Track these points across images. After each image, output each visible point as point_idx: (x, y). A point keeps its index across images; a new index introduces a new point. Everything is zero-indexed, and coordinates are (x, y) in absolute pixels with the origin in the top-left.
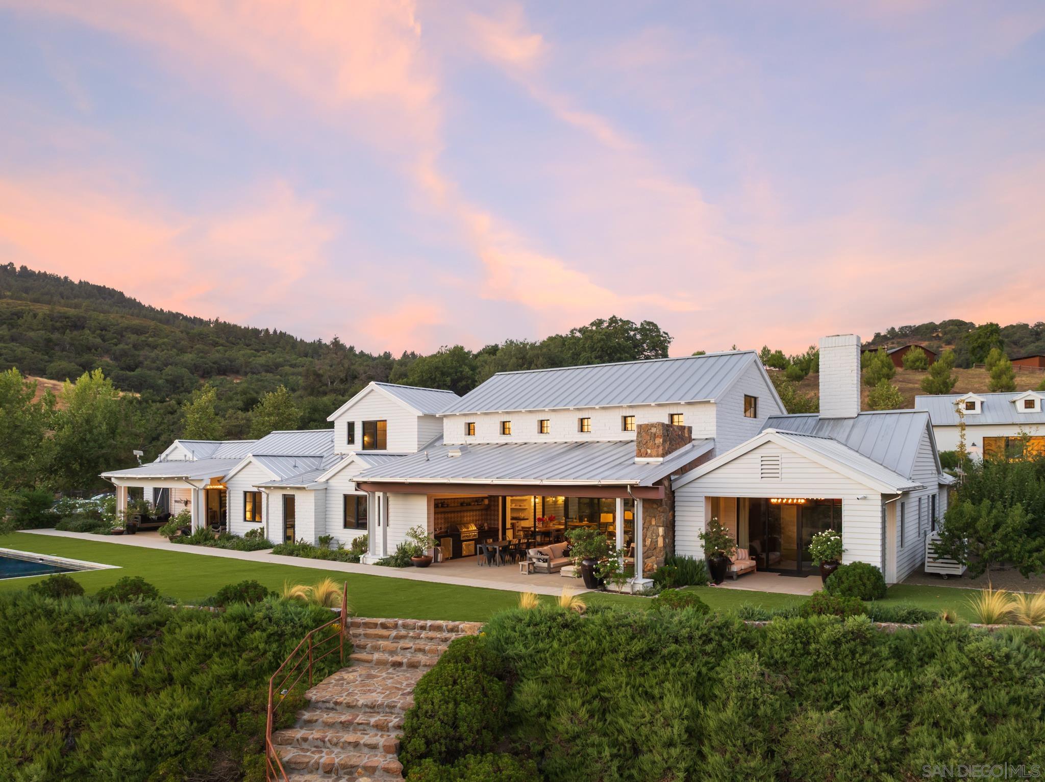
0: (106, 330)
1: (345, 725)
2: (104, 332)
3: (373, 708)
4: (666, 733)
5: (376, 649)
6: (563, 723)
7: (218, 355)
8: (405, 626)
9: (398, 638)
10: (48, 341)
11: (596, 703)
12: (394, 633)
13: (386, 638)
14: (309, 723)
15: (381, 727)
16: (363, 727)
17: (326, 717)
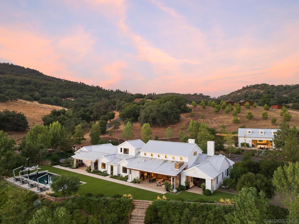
0: (36, 84)
1: (138, 219)
2: (36, 85)
3: (140, 216)
4: (176, 220)
5: (138, 205)
6: (164, 218)
7: (67, 92)
8: (141, 202)
9: (141, 204)
10: (22, 88)
11: (168, 215)
12: (140, 203)
13: (139, 204)
14: (133, 218)
15: (142, 219)
16: (140, 219)
17: (135, 218)
